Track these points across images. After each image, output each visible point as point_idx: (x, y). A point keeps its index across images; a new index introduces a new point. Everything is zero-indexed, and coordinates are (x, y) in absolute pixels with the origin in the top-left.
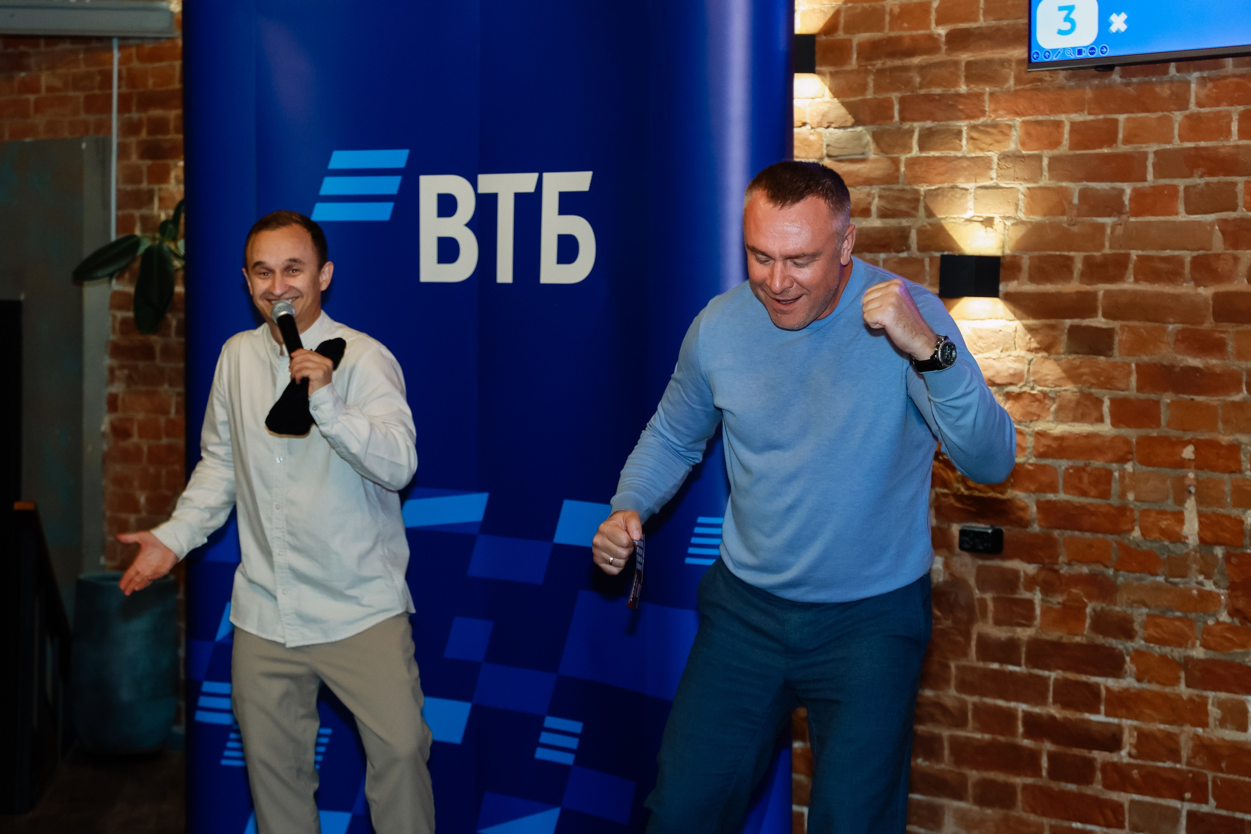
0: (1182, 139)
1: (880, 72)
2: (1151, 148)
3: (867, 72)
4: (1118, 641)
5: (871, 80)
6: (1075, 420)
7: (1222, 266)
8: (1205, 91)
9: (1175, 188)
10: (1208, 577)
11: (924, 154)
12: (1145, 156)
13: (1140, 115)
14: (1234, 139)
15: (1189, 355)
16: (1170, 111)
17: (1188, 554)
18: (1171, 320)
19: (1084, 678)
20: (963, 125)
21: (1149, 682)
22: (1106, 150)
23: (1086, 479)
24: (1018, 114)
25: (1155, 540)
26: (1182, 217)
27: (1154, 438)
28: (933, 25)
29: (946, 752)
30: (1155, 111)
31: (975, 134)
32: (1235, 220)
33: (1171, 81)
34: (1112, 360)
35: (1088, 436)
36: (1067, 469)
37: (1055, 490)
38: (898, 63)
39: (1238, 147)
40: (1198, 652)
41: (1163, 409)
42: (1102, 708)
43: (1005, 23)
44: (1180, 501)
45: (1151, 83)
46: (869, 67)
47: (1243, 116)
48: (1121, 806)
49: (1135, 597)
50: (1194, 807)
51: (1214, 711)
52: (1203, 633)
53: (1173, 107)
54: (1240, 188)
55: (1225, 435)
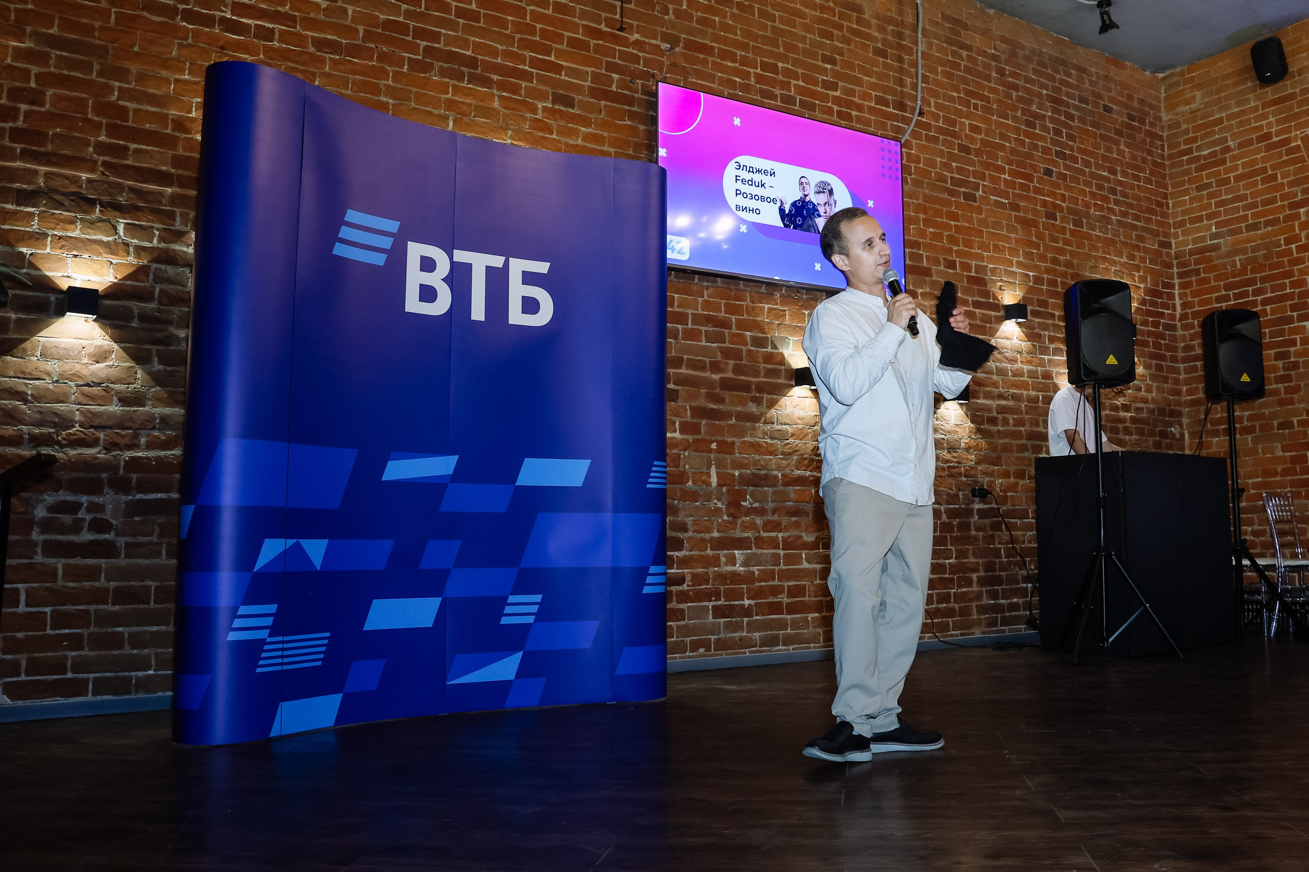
0: (702, 310)
2: (690, 311)
4: (681, 534)
7: (722, 366)
8: (710, 291)
9: (701, 330)
10: (719, 500)
12: (688, 315)
13: (684, 297)
14: (723, 314)
15: (710, 403)
16: (697, 297)
17: (711, 491)
18: (703, 388)
21: (695, 551)
22: (670, 309)
23: (668, 458)
25: (700, 486)
26: (704, 343)
27: (699, 439)
30: (691, 296)
32: (725, 347)
33: (696, 284)
34: (678, 404)
35: (671, 438)
39: (725, 317)
40: (716, 534)
41: (702, 426)
42: (675, 566)
44: (709, 468)
45: (688, 284)
47: (726, 305)
48: (684, 610)
49: (687, 513)
50: (715, 603)
51: (723, 559)
52: (717, 526)
53: (699, 295)
54: (726, 334)
55: (728, 438)
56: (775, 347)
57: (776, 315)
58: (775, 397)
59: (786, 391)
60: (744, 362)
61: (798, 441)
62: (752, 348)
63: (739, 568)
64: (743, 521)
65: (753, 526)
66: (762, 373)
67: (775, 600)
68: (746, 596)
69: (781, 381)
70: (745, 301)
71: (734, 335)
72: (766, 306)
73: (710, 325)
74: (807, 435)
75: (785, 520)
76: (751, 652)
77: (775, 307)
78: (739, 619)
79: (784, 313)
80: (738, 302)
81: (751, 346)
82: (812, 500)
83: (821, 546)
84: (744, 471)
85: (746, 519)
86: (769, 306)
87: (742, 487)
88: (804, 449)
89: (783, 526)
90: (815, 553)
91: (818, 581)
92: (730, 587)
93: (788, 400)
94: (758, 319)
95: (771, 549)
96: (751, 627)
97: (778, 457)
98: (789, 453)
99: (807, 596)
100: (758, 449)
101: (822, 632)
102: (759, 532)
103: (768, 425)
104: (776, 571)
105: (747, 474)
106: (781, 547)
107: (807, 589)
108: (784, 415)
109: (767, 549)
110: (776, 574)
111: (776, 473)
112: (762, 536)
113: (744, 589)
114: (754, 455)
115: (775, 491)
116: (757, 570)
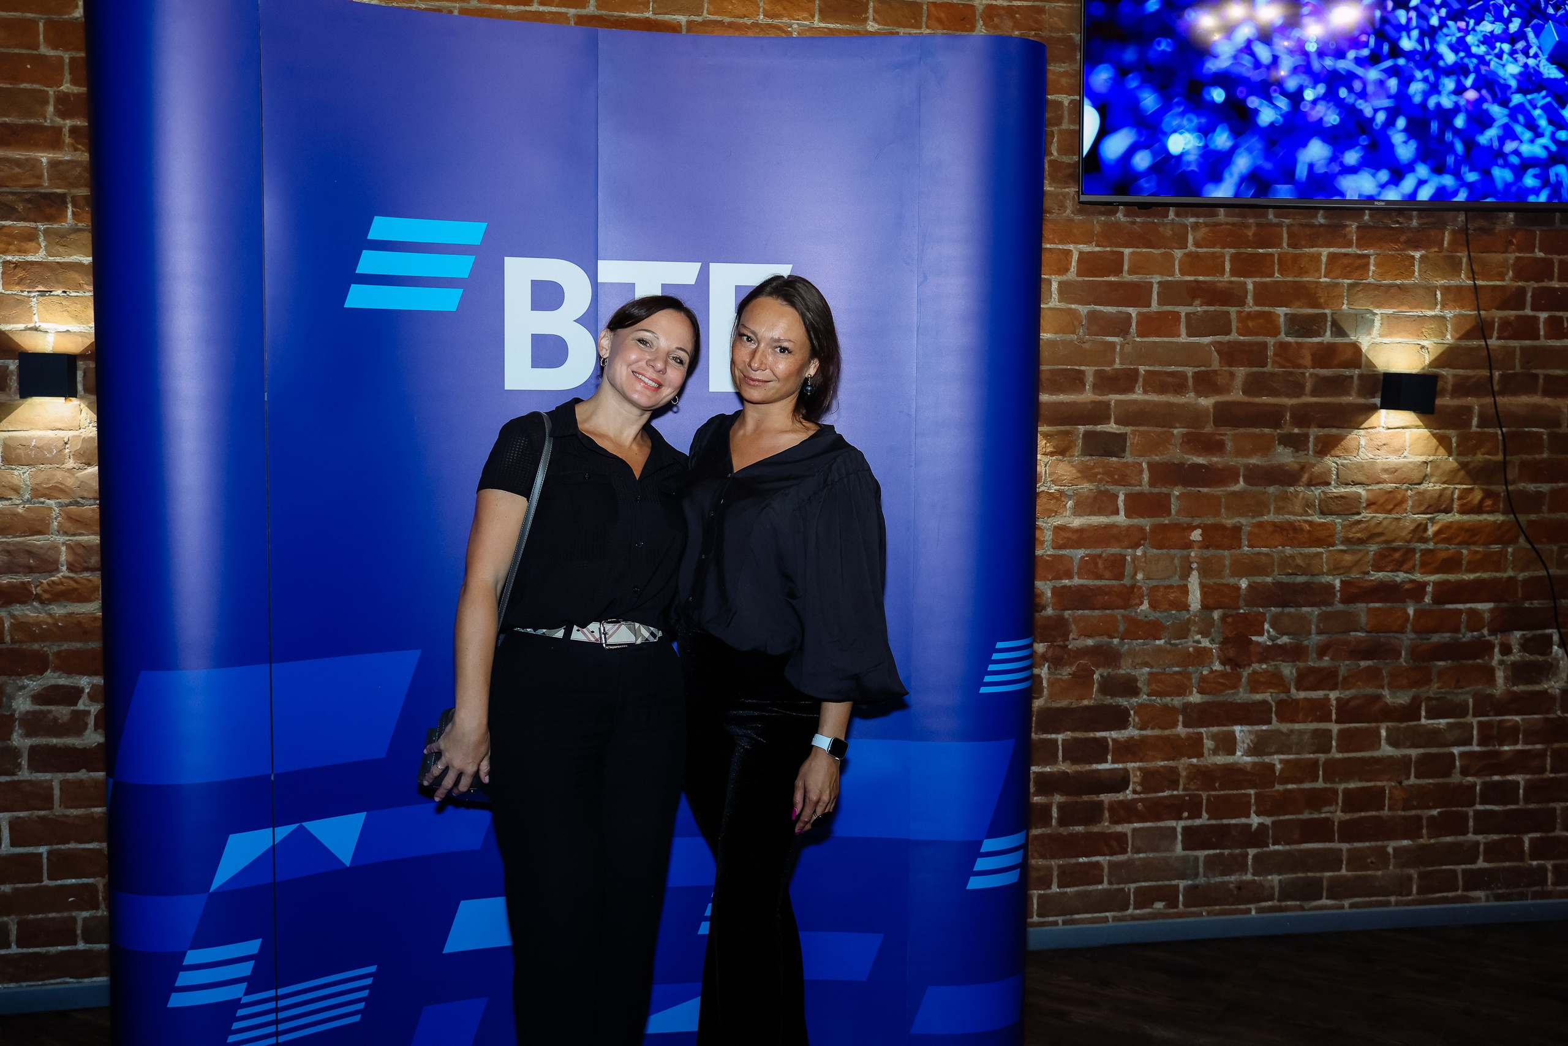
0: (1182, 273)
2: (1156, 279)
4: (1124, 699)
6: (1092, 513)
7: (1221, 381)
8: (1200, 235)
9: (1177, 315)
10: (1205, 635)
12: (1151, 284)
13: (1144, 250)
14: (1228, 276)
15: (1193, 454)
16: (1171, 248)
17: (1189, 620)
18: (1178, 425)
19: (1092, 735)
21: (1153, 728)
22: (1111, 279)
23: (1101, 565)
25: (1165, 610)
26: (1184, 338)
27: (1166, 524)
30: (1159, 248)
32: (1229, 342)
33: (1171, 223)
34: (1124, 460)
35: (1107, 527)
36: (1083, 557)
37: (1070, 576)
39: (1231, 282)
40: (1195, 698)
41: (1173, 500)
42: (1109, 758)
44: (1186, 574)
45: (1154, 223)
47: (1234, 258)
48: (1125, 835)
49: (1138, 660)
50: (1189, 823)
51: (1208, 744)
52: (1200, 682)
53: (1175, 245)
54: (1233, 316)
55: (1227, 519)
56: (1339, 331)
57: (1346, 267)
58: (1334, 431)
59: (1361, 419)
60: (1269, 368)
61: (1381, 516)
62: (1290, 339)
63: (1241, 758)
64: (1255, 672)
65: (1275, 680)
66: (1309, 387)
67: (1316, 816)
68: (1253, 808)
69: (1351, 399)
70: (1279, 245)
71: (1250, 316)
72: (1325, 252)
73: (1198, 302)
74: (1403, 500)
75: (1344, 667)
76: (1260, 910)
77: (1344, 250)
78: (1238, 851)
79: (1364, 261)
80: (1261, 251)
81: (1287, 335)
82: (1409, 627)
83: (1423, 713)
84: (1259, 579)
85: (1261, 668)
86: (1332, 250)
87: (1255, 609)
88: (1394, 530)
89: (1340, 678)
90: (1408, 727)
91: (1413, 780)
92: (1222, 792)
93: (1364, 436)
94: (1305, 279)
95: (1311, 722)
96: (1263, 864)
97: (1335, 548)
98: (1359, 539)
99: (1386, 808)
100: (1292, 535)
101: (1416, 876)
102: (1288, 691)
103: (1316, 489)
104: (1321, 763)
105: (1266, 584)
106: (1334, 717)
107: (1387, 795)
108: (1354, 467)
109: (1304, 721)
110: (1321, 769)
111: (1329, 579)
112: (1294, 698)
113: (1250, 795)
114: (1283, 547)
115: (1325, 613)
116: (1281, 761)
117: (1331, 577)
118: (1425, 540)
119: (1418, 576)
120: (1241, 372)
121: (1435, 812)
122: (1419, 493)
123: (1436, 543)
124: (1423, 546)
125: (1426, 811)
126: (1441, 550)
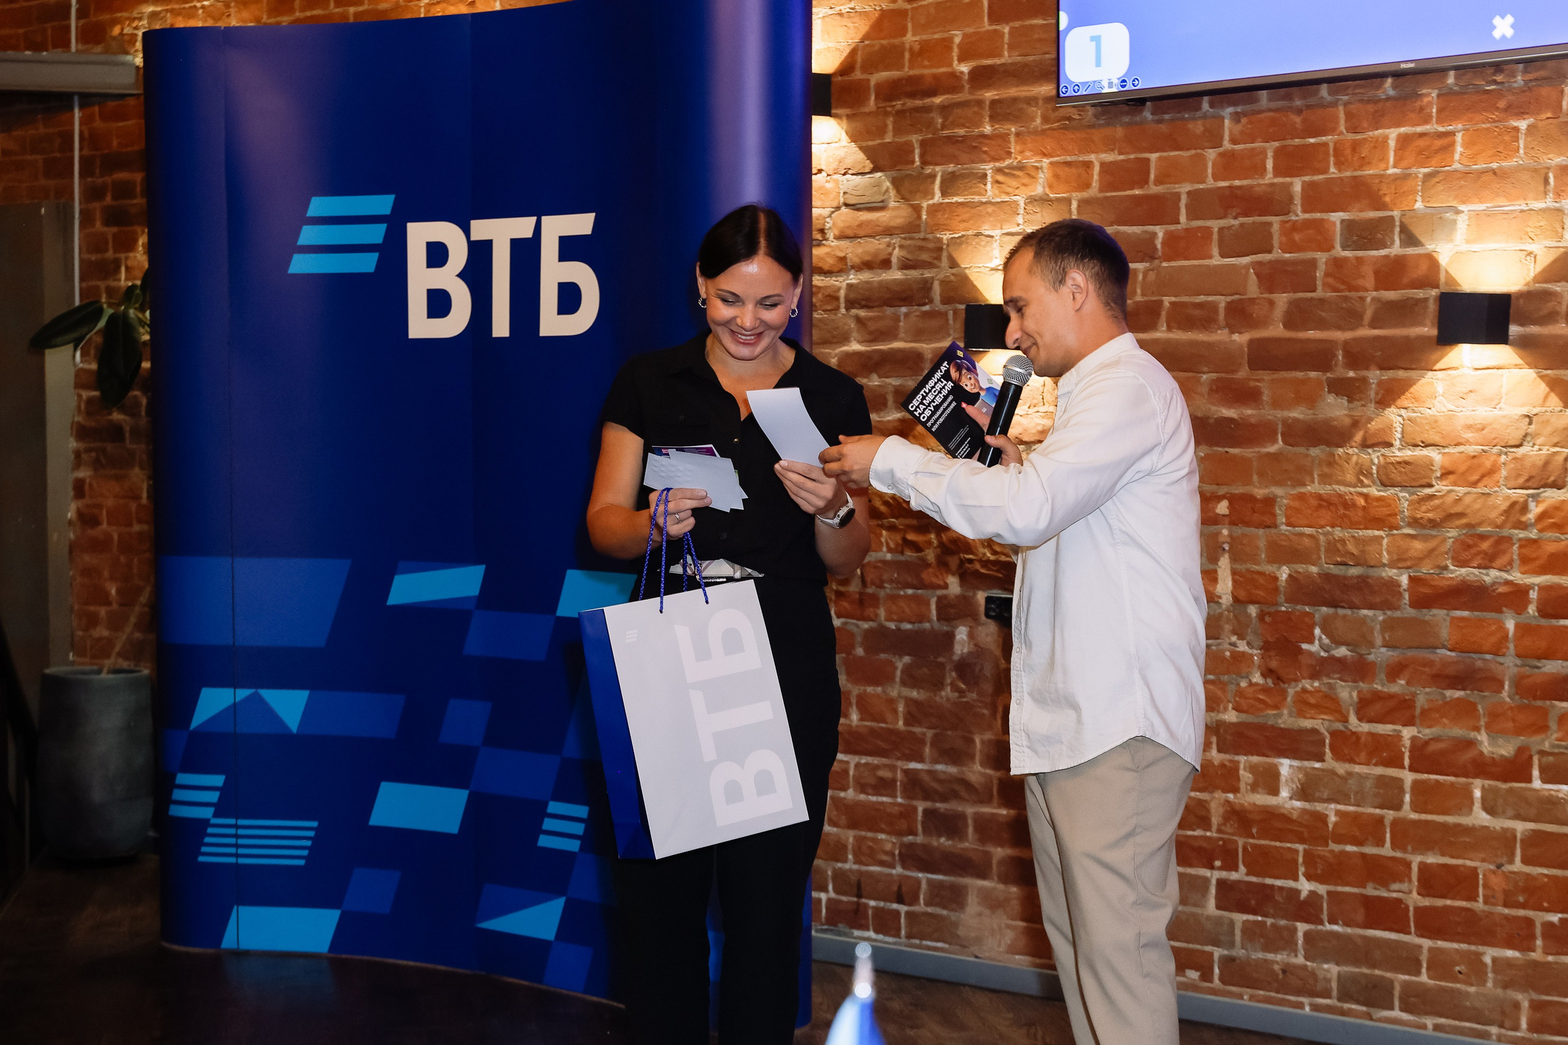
0: (1216, 178)
1: (900, 113)
2: (1184, 188)
3: (886, 114)
5: (890, 121)
7: (1257, 311)
8: (1238, 128)
9: (1208, 230)
10: (1241, 637)
11: (947, 201)
12: (1178, 196)
13: (1172, 154)
14: (1269, 177)
15: (1223, 405)
16: (1203, 149)
17: (1221, 615)
18: (1205, 369)
20: (988, 168)
22: (1137, 192)
24: (1045, 155)
26: (1217, 260)
28: (955, 62)
29: (970, 830)
30: (1188, 149)
31: (1000, 178)
32: (1270, 262)
33: (1205, 117)
38: (918, 103)
39: (1273, 185)
40: (1231, 717)
43: (1031, 58)
44: (1214, 559)
45: (1183, 119)
46: (889, 109)
47: (1278, 153)
50: (1224, 876)
51: (1245, 776)
52: (1236, 695)
53: (1206, 144)
54: (1276, 228)
55: (1259, 488)
56: (1410, 239)
57: (1420, 152)
58: (1401, 374)
59: (1434, 356)
60: (1320, 293)
61: (1461, 490)
62: (1348, 254)
63: (1285, 799)
64: (1304, 690)
65: (1329, 704)
66: (1369, 314)
67: (1384, 894)
68: (1302, 870)
69: (1422, 330)
70: (1332, 131)
71: (1295, 227)
72: (1393, 134)
73: (1233, 212)
74: (1492, 469)
75: (1423, 696)
76: (1315, 1008)
77: (1419, 130)
78: (1283, 922)
79: (1450, 139)
80: (1312, 140)
81: (1344, 248)
82: (1511, 646)
83: (1536, 773)
84: (1301, 568)
85: (1312, 686)
86: (1402, 130)
87: (1299, 607)
88: (1479, 510)
89: (1418, 711)
90: (1511, 789)
91: (1518, 866)
92: (1262, 842)
93: (1443, 379)
94: (1367, 172)
95: (1376, 765)
96: (1316, 946)
97: (1400, 532)
98: (1430, 521)
99: (1481, 899)
100: (1342, 511)
101: (1525, 1004)
102: (1345, 720)
103: (1374, 451)
104: (1387, 822)
105: (1309, 575)
106: (1407, 762)
107: (1481, 882)
108: (1424, 422)
109: (1367, 764)
110: (1388, 830)
111: (1392, 572)
112: (1354, 730)
113: (1297, 851)
114: (1333, 527)
115: (1391, 619)
116: (1338, 813)
117: (1395, 571)
118: (1524, 526)
119: (1517, 576)
120: (1282, 299)
121: (1555, 918)
122: (1515, 459)
123: (1541, 531)
124: (1522, 534)
125: (1540, 914)
126: (1549, 540)
